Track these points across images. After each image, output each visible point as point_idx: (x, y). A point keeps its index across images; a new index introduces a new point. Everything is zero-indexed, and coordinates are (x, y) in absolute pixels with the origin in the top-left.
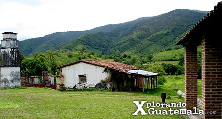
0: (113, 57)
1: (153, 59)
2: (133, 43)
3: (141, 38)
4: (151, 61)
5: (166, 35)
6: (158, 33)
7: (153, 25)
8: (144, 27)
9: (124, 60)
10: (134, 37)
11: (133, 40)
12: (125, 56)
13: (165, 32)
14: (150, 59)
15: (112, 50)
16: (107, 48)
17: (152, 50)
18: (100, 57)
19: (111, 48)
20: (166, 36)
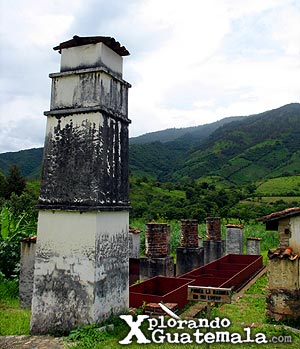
0: (182, 187)
1: (256, 192)
2: (214, 162)
3: (228, 153)
4: (255, 196)
5: (275, 149)
6: (260, 146)
7: (250, 131)
8: (234, 134)
9: (203, 193)
10: (216, 152)
11: (213, 157)
12: (205, 185)
13: (273, 143)
14: (251, 192)
15: (175, 174)
16: (166, 170)
17: (249, 175)
18: (159, 186)
19: (175, 170)
20: (274, 152)
